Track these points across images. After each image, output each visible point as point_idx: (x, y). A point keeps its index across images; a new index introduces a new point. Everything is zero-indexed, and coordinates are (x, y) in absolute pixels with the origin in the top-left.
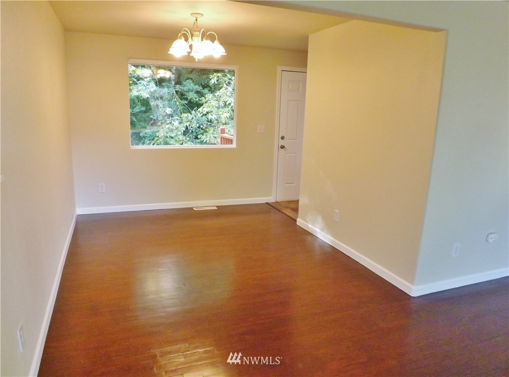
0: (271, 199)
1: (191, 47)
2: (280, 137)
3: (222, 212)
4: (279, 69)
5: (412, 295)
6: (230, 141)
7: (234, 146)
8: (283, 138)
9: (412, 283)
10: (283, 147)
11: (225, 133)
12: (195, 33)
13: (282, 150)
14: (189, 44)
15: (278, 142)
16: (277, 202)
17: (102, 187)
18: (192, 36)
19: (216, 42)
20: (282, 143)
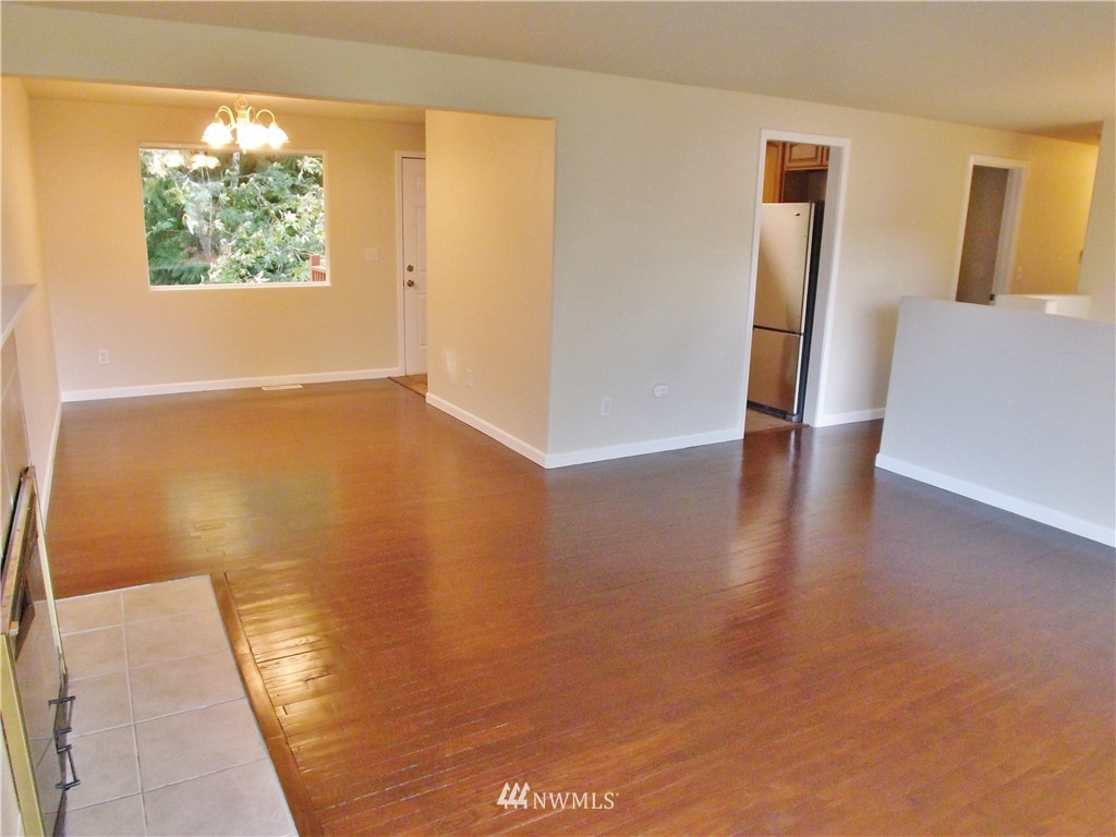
0: (396, 371)
1: (234, 133)
2: (406, 267)
3: (310, 391)
4: (398, 154)
5: (546, 467)
6: (320, 276)
7: (327, 283)
8: (410, 269)
9: (545, 451)
10: (411, 284)
11: (318, 264)
12: (240, 112)
13: (411, 288)
14: (232, 129)
15: (402, 276)
16: (406, 376)
17: (103, 354)
18: (236, 115)
19: (273, 125)
20: (409, 276)
